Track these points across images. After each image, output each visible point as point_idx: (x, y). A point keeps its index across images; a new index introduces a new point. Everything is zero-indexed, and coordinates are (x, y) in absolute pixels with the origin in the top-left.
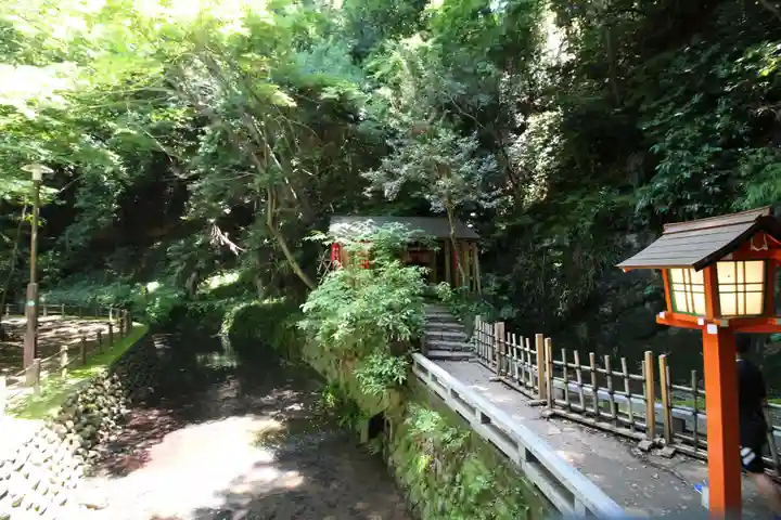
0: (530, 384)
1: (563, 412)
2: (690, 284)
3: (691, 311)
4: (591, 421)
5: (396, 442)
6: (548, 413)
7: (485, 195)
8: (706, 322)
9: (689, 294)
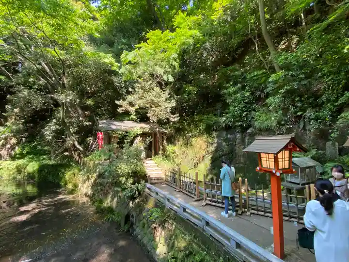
0: (187, 189)
1: (210, 203)
2: (269, 158)
3: (268, 167)
4: (220, 205)
5: (137, 224)
6: (205, 204)
7: (172, 116)
8: (276, 171)
9: (268, 162)
